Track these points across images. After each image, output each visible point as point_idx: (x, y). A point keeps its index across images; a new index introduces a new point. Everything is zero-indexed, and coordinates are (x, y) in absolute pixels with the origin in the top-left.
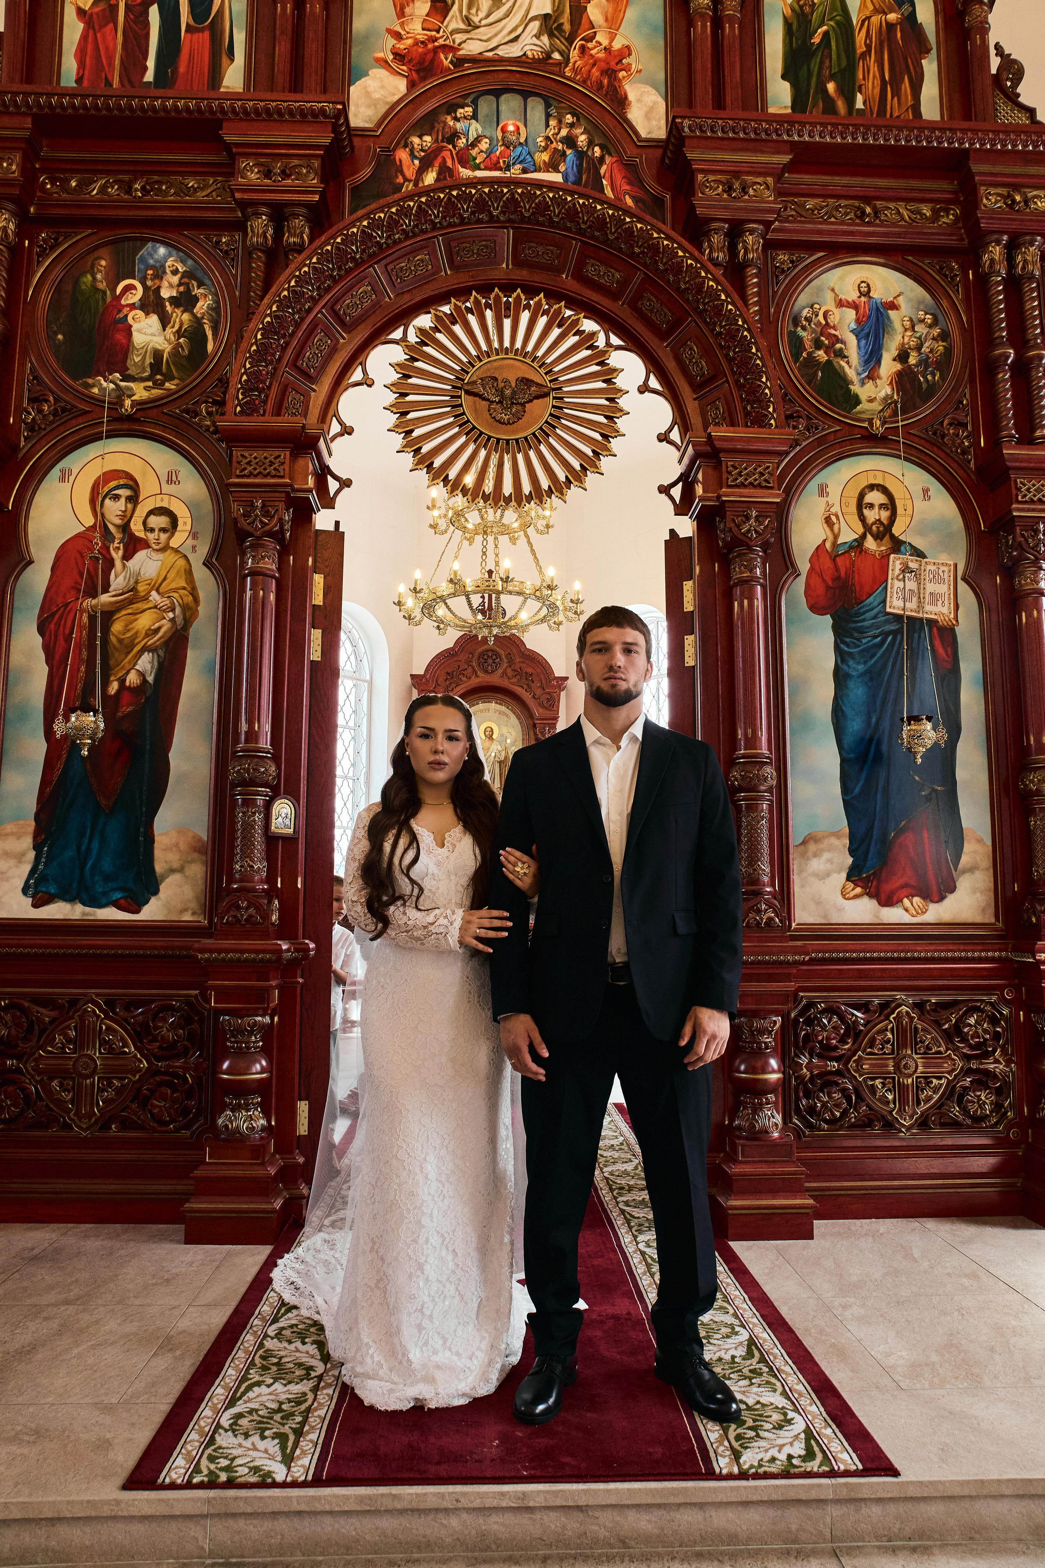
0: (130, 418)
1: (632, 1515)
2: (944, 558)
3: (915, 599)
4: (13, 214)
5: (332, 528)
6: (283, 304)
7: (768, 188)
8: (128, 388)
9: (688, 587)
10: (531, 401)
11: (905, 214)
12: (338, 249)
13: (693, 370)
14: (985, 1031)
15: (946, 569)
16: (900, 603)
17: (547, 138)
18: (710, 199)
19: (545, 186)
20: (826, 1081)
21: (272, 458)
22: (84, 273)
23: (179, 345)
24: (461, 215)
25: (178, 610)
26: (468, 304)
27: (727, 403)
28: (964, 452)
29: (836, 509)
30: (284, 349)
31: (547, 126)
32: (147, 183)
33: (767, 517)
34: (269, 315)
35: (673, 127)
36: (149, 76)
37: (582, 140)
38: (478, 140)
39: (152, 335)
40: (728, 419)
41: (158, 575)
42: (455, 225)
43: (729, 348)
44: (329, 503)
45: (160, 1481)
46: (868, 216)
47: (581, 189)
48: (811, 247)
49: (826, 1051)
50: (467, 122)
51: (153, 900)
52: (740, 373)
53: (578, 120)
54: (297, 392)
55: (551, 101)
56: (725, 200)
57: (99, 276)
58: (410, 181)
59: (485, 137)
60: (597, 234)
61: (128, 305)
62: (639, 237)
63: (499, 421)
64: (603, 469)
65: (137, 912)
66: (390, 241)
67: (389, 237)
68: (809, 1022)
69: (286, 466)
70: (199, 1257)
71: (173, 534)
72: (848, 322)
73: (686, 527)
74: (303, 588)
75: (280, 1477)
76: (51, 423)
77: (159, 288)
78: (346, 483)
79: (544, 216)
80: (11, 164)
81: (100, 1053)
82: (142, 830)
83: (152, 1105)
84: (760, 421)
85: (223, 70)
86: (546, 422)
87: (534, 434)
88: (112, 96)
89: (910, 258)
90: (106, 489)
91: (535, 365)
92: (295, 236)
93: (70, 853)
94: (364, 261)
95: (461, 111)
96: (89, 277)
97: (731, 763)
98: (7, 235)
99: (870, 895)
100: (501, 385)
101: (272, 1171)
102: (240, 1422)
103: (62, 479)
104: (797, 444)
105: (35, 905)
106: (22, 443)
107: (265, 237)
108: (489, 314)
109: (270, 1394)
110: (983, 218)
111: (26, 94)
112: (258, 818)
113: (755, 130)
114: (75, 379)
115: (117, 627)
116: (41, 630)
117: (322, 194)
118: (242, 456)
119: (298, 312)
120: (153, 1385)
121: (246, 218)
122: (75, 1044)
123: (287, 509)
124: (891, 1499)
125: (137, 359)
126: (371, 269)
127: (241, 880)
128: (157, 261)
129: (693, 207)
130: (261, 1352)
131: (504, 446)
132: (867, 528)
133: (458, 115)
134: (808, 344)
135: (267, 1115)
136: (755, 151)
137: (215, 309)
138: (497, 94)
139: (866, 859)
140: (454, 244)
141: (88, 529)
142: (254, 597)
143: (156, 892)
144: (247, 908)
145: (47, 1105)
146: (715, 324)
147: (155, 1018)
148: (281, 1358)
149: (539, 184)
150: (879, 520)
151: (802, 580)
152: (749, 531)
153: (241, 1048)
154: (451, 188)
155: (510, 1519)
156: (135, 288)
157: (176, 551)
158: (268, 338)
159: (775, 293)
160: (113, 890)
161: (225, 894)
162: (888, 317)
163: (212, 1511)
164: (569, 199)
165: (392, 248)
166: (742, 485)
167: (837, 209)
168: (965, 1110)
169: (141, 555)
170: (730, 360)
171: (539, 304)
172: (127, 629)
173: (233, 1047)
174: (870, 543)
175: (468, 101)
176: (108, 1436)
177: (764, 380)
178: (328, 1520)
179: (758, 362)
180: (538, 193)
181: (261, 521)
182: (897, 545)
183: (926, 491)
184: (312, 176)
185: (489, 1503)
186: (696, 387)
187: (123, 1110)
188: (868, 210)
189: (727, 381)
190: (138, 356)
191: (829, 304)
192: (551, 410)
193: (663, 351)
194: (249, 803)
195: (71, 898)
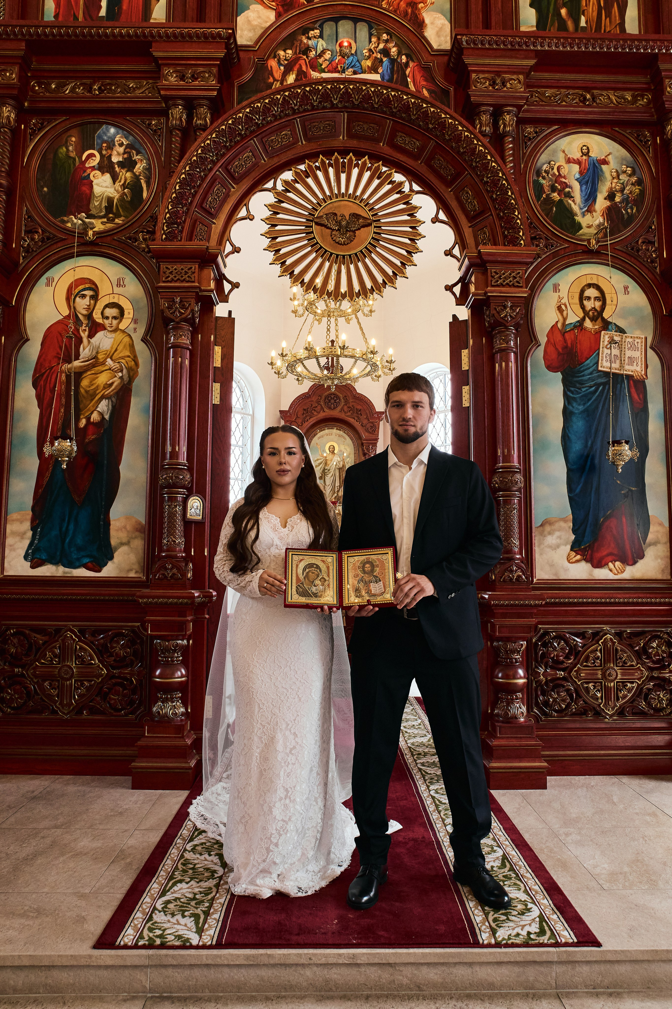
0: (92, 243)
1: (425, 970)
2: (637, 333)
3: (618, 361)
4: (14, 107)
5: (226, 315)
6: (193, 166)
7: (520, 82)
8: (90, 223)
9: (465, 353)
10: (359, 229)
11: (613, 98)
12: (230, 128)
13: (469, 207)
14: (663, 652)
15: (639, 341)
16: (608, 364)
17: (370, 50)
18: (480, 90)
19: (369, 84)
20: (556, 684)
21: (186, 270)
22: (60, 147)
23: (124, 194)
24: (312, 104)
25: (125, 371)
26: (317, 164)
27: (491, 229)
28: (652, 262)
29: (565, 300)
30: (194, 196)
31: (370, 42)
32: (102, 85)
33: (518, 306)
34: (184, 173)
35: (455, 42)
36: (103, 12)
37: (394, 51)
38: (323, 52)
39: (106, 187)
40: (492, 240)
41: (112, 348)
42: (308, 111)
43: (493, 192)
44: (225, 299)
45: (117, 943)
46: (588, 100)
47: (393, 85)
48: (549, 122)
49: (556, 665)
50: (316, 40)
51: (110, 563)
52: (500, 209)
53: (391, 37)
54: (203, 225)
55: (373, 25)
56: (490, 91)
57: (71, 148)
58: (278, 81)
59: (328, 50)
60: (404, 115)
61: (90, 167)
62: (432, 117)
63: (338, 243)
64: (407, 275)
65: (100, 571)
66: (264, 122)
67: (263, 119)
68: (545, 645)
69: (196, 275)
70: (141, 798)
71: (121, 321)
72: (574, 173)
73: (463, 313)
74: (208, 356)
75: (195, 942)
76: (40, 247)
77: (111, 155)
78: (236, 285)
79: (368, 103)
80: (12, 74)
81: (76, 664)
82: (102, 517)
83: (110, 698)
84: (514, 242)
85: (152, 7)
86: (370, 243)
87: (361, 251)
88: (79, 27)
89: (617, 129)
90: (77, 291)
91: (362, 204)
92: (200, 119)
93: (55, 533)
94: (247, 136)
95: (312, 32)
96: (64, 149)
97: (493, 472)
98: (10, 121)
99: (587, 561)
100: (339, 218)
101: (189, 742)
102: (168, 906)
103: (48, 284)
104: (539, 257)
105: (33, 567)
106: (21, 261)
107: (181, 120)
108: (331, 171)
109: (188, 888)
110: (667, 101)
111: (22, 27)
112: (179, 509)
113: (511, 43)
114: (55, 218)
115: (85, 383)
116: (35, 385)
117: (219, 91)
118: (167, 268)
119: (204, 171)
120: (112, 881)
121: (168, 108)
122: (59, 658)
123: (197, 303)
124: (596, 962)
125: (96, 204)
126: (252, 141)
127: (168, 550)
128: (109, 137)
129: (469, 96)
130: (182, 861)
131: (341, 260)
132: (586, 313)
133: (310, 35)
134: (546, 189)
135: (185, 706)
136: (511, 57)
137: (148, 169)
138: (336, 20)
139: (583, 536)
140: (307, 123)
141: (65, 317)
142: (175, 362)
143: (111, 558)
144: (171, 569)
145: (41, 698)
146: (483, 176)
147: (111, 641)
148: (195, 865)
149: (365, 82)
150: (594, 308)
151: (542, 348)
152: (506, 316)
153: (168, 661)
154: (306, 86)
155: (345, 971)
156: (95, 156)
157: (123, 331)
158: (183, 189)
159: (524, 154)
160: (83, 556)
161: (156, 559)
162: (601, 170)
163: (150, 963)
164: (385, 92)
165: (266, 127)
166: (502, 285)
167: (567, 96)
168: (649, 704)
169: (100, 335)
170: (494, 200)
171: (364, 164)
172: (91, 384)
173: (162, 661)
174: (588, 324)
175: (317, 25)
176: (83, 914)
177: (516, 213)
178: (226, 970)
179: (513, 201)
180: (364, 88)
181: (180, 312)
182: (606, 325)
183: (626, 288)
184: (212, 78)
185: (331, 961)
186: (470, 219)
187: (91, 702)
188: (588, 96)
189: (492, 215)
190: (97, 201)
191: (561, 161)
192: (372, 235)
193: (448, 195)
194: (172, 499)
195: (55, 563)
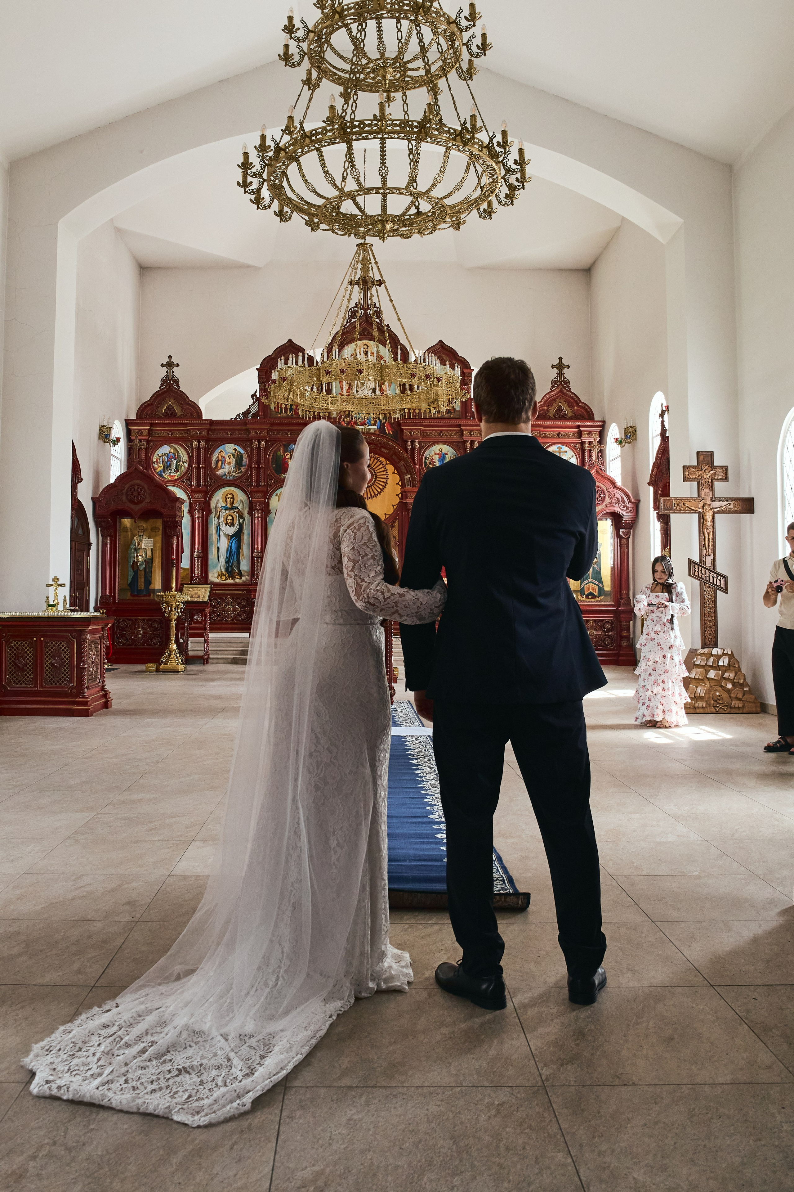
7: (419, 433)
11: (449, 434)
13: (402, 471)
22: (278, 453)
32: (291, 433)
37: (381, 418)
48: (428, 443)
50: (357, 415)
57: (281, 452)
61: (288, 458)
64: (384, 491)
110: (464, 437)
114: (278, 474)
134: (428, 464)
156: (289, 454)
159: (420, 454)
162: (445, 456)
167: (435, 434)
186: (403, 474)
188: (441, 434)
191: (433, 453)
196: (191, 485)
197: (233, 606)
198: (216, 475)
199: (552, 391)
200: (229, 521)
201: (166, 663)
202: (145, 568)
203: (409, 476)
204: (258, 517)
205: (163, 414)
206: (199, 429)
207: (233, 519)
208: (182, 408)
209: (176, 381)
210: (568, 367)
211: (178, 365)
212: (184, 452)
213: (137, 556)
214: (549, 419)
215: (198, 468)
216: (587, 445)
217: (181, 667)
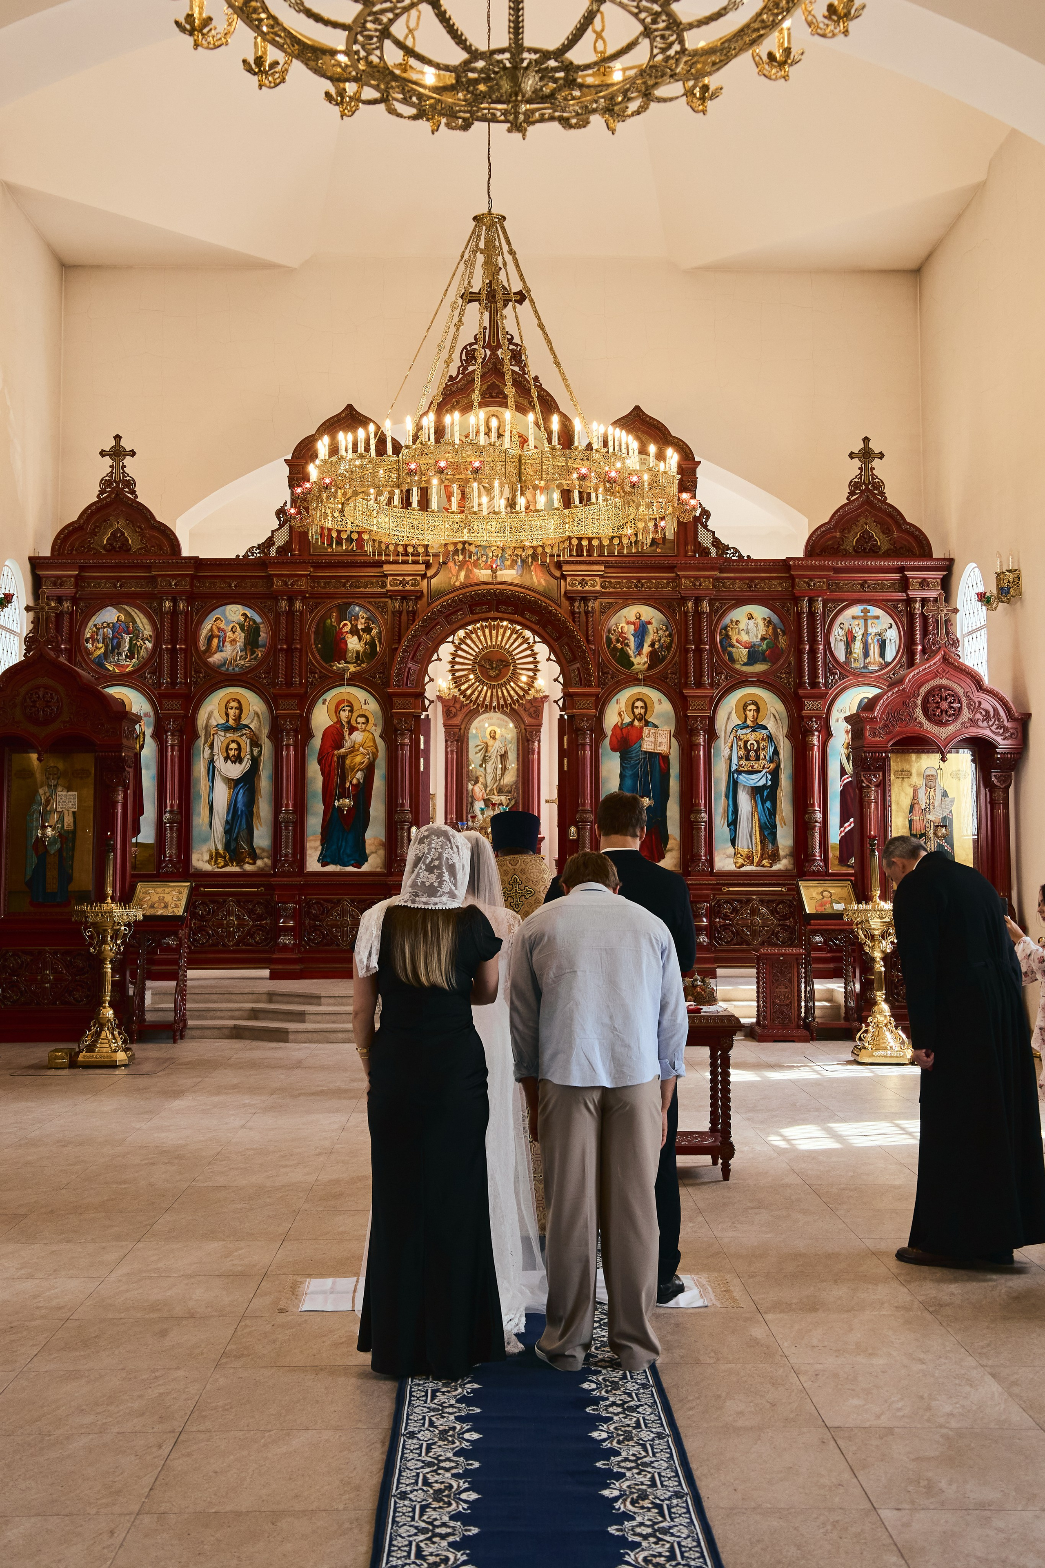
0: (348, 679)
2: (665, 728)
4: (302, 600)
5: (425, 715)
7: (596, 581)
9: (566, 738)
10: (503, 668)
11: (655, 584)
13: (567, 656)
15: (666, 732)
18: (572, 588)
22: (327, 619)
23: (366, 648)
24: (476, 599)
25: (370, 755)
26: (477, 626)
27: (579, 671)
29: (623, 709)
30: (409, 656)
32: (352, 583)
33: (590, 720)
34: (405, 646)
37: (523, 555)
39: (355, 644)
40: (579, 678)
41: (362, 741)
42: (473, 601)
44: (425, 711)
46: (639, 587)
48: (617, 599)
50: (477, 549)
51: (366, 864)
52: (583, 662)
54: (413, 669)
57: (333, 620)
58: (454, 577)
60: (528, 605)
61: (344, 631)
63: (491, 678)
65: (360, 868)
69: (413, 705)
71: (367, 725)
76: (319, 682)
77: (356, 624)
78: (430, 700)
79: (508, 600)
81: (350, 919)
82: (360, 838)
87: (504, 682)
89: (656, 602)
90: (341, 706)
91: (505, 652)
92: (411, 607)
93: (334, 847)
94: (438, 618)
96: (329, 621)
97: (577, 812)
103: (323, 703)
105: (323, 866)
106: (308, 692)
107: (400, 608)
108: (487, 631)
110: (683, 591)
112: (406, 834)
114: (326, 663)
115: (348, 762)
116: (319, 763)
118: (394, 701)
119: (414, 642)
121: (392, 601)
122: (340, 916)
123: (413, 720)
125: (350, 655)
126: (441, 620)
131: (493, 687)
132: (635, 716)
134: (614, 641)
137: (379, 633)
141: (335, 723)
142: (402, 753)
143: (367, 861)
145: (331, 938)
150: (640, 713)
152: (584, 726)
154: (471, 584)
156: (347, 625)
157: (368, 731)
158: (404, 654)
159: (600, 621)
160: (351, 860)
162: (647, 628)
164: (518, 594)
166: (582, 709)
167: (626, 584)
169: (355, 733)
171: (507, 626)
172: (352, 762)
174: (636, 723)
180: (505, 591)
181: (404, 726)
182: (647, 723)
183: (660, 701)
184: (417, 584)
186: (568, 663)
188: (639, 585)
189: (579, 663)
190: (350, 653)
191: (623, 624)
192: (511, 671)
193: (555, 645)
194: (403, 829)
195: (335, 864)
196: (160, 684)
197: (238, 917)
198: (207, 664)
199: (850, 502)
200: (231, 753)
201: (91, 1048)
202: (60, 851)
203: (578, 665)
204: (288, 746)
205: (104, 547)
206: (173, 577)
207: (239, 749)
208: (143, 536)
209: (130, 484)
210: (881, 456)
211: (133, 453)
212: (145, 621)
213: (44, 827)
214: (846, 555)
215: (173, 652)
216: (918, 605)
217: (121, 1056)
